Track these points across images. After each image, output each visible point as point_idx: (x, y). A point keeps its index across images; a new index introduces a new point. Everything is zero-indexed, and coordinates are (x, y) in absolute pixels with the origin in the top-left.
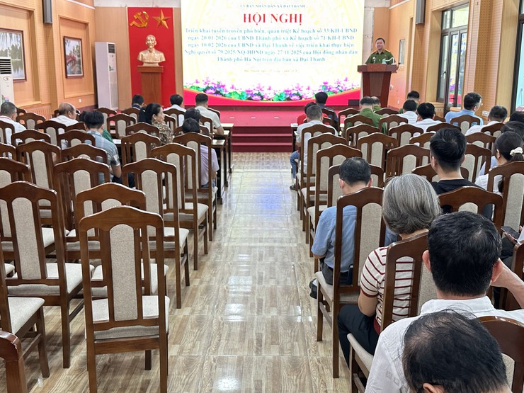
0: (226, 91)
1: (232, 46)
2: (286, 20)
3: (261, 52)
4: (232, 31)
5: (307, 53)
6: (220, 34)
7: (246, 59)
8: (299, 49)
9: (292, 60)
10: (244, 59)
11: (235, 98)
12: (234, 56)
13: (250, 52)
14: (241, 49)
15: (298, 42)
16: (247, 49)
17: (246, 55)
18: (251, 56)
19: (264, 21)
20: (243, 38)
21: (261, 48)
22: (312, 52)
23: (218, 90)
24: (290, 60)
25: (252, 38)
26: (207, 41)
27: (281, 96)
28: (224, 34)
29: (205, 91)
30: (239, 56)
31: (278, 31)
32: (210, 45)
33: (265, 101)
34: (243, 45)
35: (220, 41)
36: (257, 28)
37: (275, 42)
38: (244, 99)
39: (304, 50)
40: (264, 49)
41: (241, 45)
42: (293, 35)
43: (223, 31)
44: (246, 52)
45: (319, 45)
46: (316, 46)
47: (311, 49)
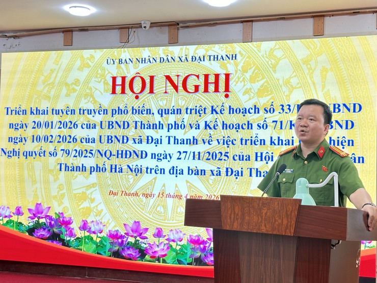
0: (71, 235)
1: (87, 141)
2: (197, 88)
3: (143, 155)
4: (89, 112)
5: (241, 158)
6: (67, 118)
7: (114, 169)
8: (224, 149)
9: (208, 173)
10: (108, 168)
11: (88, 249)
12: (89, 162)
13: (122, 154)
14: (105, 147)
15: (220, 133)
16: (116, 147)
17: (114, 161)
18: (123, 163)
19: (151, 91)
20: (110, 125)
21: (144, 147)
22: (253, 157)
23: (56, 230)
24: (203, 172)
25: (126, 125)
26: (42, 132)
27: (181, 252)
28: (73, 118)
29: (31, 231)
30: (101, 161)
31: (179, 111)
32: (46, 139)
33: (147, 261)
34: (110, 139)
35: (65, 132)
36: (137, 104)
37: (173, 132)
38: (106, 255)
39: (234, 150)
40: (151, 149)
41: (104, 139)
42: (209, 117)
43: (73, 112)
44: (114, 153)
45: (268, 142)
46: (263, 142)
47: (250, 150)
